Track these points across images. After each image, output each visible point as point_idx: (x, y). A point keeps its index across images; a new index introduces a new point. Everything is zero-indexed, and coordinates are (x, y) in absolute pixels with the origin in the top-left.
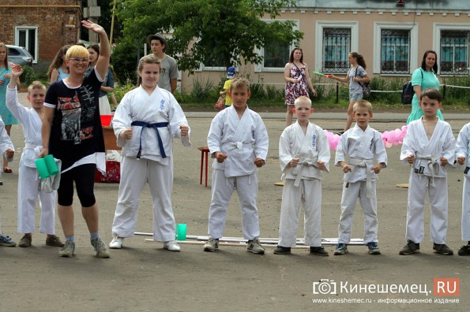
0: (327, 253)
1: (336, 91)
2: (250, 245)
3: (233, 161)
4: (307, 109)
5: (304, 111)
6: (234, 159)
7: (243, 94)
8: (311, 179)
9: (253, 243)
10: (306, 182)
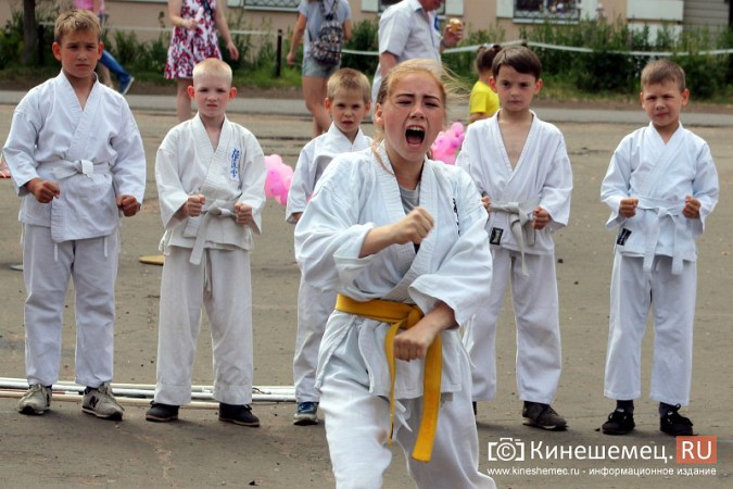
0: (256, 420)
1: (275, 48)
2: (89, 397)
3: (71, 205)
4: (220, 91)
5: (212, 96)
6: (72, 201)
7: (89, 47)
8: (227, 250)
9: (96, 395)
10: (215, 256)
